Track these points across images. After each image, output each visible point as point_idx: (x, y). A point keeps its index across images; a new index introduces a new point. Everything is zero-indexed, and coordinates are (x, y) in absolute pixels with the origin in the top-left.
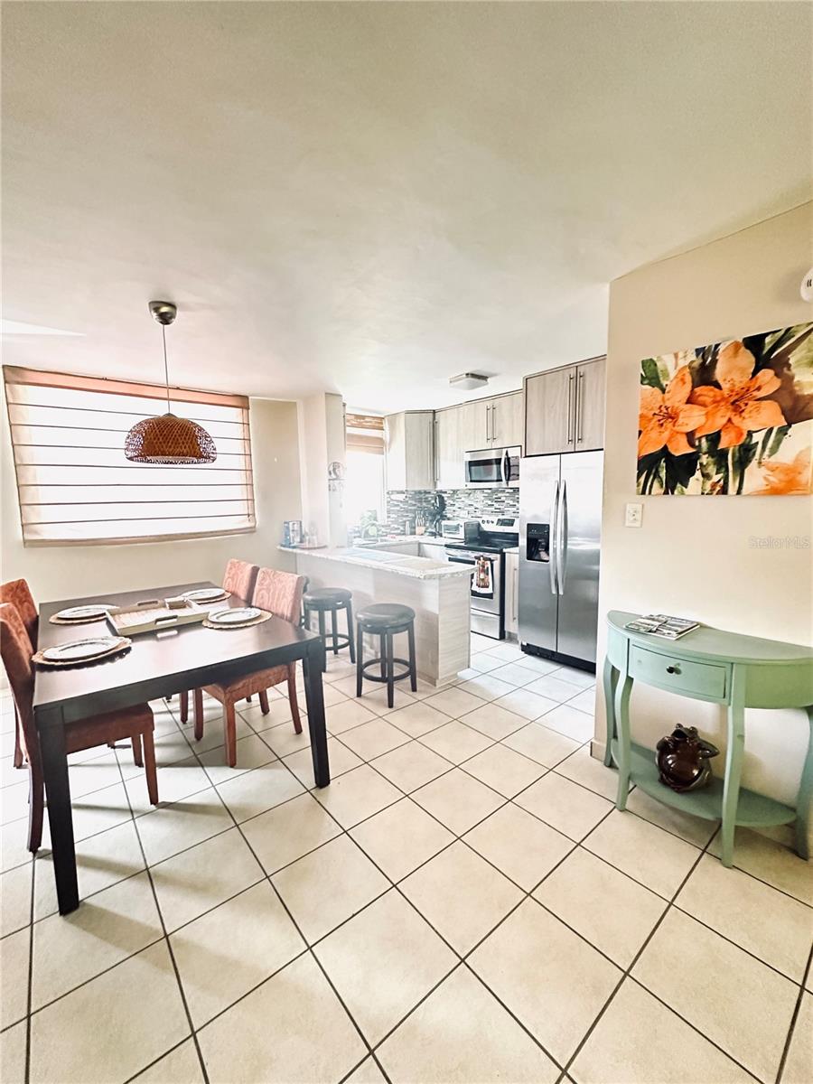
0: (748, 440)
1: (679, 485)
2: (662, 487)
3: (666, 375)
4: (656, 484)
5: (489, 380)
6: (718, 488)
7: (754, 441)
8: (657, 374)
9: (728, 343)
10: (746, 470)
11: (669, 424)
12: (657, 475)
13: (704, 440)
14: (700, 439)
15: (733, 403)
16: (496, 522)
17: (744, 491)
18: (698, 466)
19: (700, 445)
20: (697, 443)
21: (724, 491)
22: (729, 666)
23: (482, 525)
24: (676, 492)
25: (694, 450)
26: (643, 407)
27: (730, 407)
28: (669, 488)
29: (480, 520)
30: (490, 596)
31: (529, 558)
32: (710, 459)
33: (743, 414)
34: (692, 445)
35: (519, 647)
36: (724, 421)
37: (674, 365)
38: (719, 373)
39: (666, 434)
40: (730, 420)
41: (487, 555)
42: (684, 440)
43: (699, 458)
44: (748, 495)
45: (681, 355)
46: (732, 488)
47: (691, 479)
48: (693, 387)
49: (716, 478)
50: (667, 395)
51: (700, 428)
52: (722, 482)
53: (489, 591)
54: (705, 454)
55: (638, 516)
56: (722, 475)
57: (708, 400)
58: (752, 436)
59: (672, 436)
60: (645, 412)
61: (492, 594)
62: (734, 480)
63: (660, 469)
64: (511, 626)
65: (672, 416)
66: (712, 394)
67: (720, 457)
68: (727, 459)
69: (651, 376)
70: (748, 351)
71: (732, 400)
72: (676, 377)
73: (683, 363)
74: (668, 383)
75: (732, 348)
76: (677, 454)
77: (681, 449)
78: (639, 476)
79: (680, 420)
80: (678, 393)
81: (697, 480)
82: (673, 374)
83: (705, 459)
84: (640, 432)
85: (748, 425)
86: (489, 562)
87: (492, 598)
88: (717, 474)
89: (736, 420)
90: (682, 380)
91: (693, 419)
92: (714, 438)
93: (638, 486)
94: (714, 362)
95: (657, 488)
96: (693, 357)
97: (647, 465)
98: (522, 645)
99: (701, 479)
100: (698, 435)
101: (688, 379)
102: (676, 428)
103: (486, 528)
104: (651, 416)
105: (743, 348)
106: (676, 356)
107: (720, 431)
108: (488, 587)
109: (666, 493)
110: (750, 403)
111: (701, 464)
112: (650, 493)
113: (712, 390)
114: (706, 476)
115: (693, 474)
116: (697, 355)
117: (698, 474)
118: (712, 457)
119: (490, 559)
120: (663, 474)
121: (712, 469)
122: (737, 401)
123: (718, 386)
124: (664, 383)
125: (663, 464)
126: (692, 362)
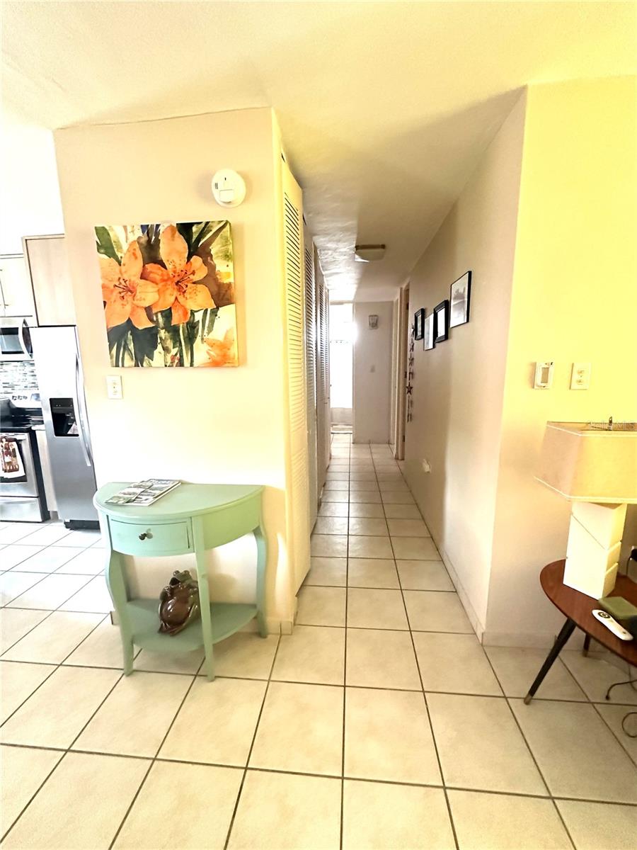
0: (192, 319)
1: (146, 358)
2: (132, 359)
3: (120, 248)
4: (127, 357)
6: (176, 361)
7: (196, 320)
8: (111, 244)
9: (166, 225)
10: (194, 345)
11: (128, 297)
12: (126, 348)
13: (159, 315)
14: (156, 314)
15: (177, 284)
16: (29, 398)
17: (195, 364)
18: (159, 341)
19: (157, 320)
20: (155, 319)
21: (181, 364)
23: (13, 401)
24: (145, 364)
25: (153, 325)
26: (104, 277)
27: (175, 287)
28: (139, 362)
31: (57, 434)
32: (167, 334)
33: (185, 294)
34: (151, 320)
35: (63, 524)
36: (172, 299)
37: (126, 238)
38: (163, 252)
39: (128, 308)
40: (176, 298)
41: (11, 435)
42: (144, 315)
43: (158, 332)
44: (198, 367)
45: (129, 229)
46: (187, 362)
47: (155, 352)
48: (145, 263)
49: (174, 351)
50: (123, 268)
51: (156, 304)
52: (178, 355)
54: (162, 329)
55: (118, 387)
56: (177, 349)
57: (158, 278)
58: (194, 315)
59: (133, 311)
60: (107, 283)
62: (187, 353)
63: (128, 342)
64: (52, 506)
65: (129, 290)
66: (160, 273)
67: (174, 331)
68: (179, 335)
69: (106, 245)
70: (181, 236)
71: (177, 279)
72: (128, 250)
73: (133, 238)
74: (122, 255)
75: (170, 231)
76: (140, 328)
77: (143, 323)
78: (111, 348)
79: (138, 295)
80: (134, 268)
81: (160, 353)
82: (125, 247)
83: (163, 334)
84: (105, 303)
85: (191, 305)
86: (14, 443)
87: (26, 481)
88: (174, 348)
89: (181, 299)
90: (134, 254)
91: (149, 295)
92: (168, 314)
93: (111, 358)
94: (158, 241)
95: (128, 361)
96: (139, 233)
97: (117, 336)
98: (65, 523)
99: (163, 352)
100: (154, 311)
101: (139, 253)
102: (135, 302)
103: (18, 404)
104: (112, 287)
105: (177, 233)
106: (125, 227)
107: (170, 308)
108: (17, 470)
109: (137, 365)
110: (189, 285)
111: (161, 338)
112: (123, 366)
113: (159, 269)
114: (166, 349)
115: (155, 347)
116: (143, 232)
117: (160, 347)
118: (169, 332)
119: (15, 440)
120: (131, 346)
121: (169, 344)
122: (178, 282)
123: (164, 266)
124: (119, 255)
125: (130, 337)
126: (139, 238)
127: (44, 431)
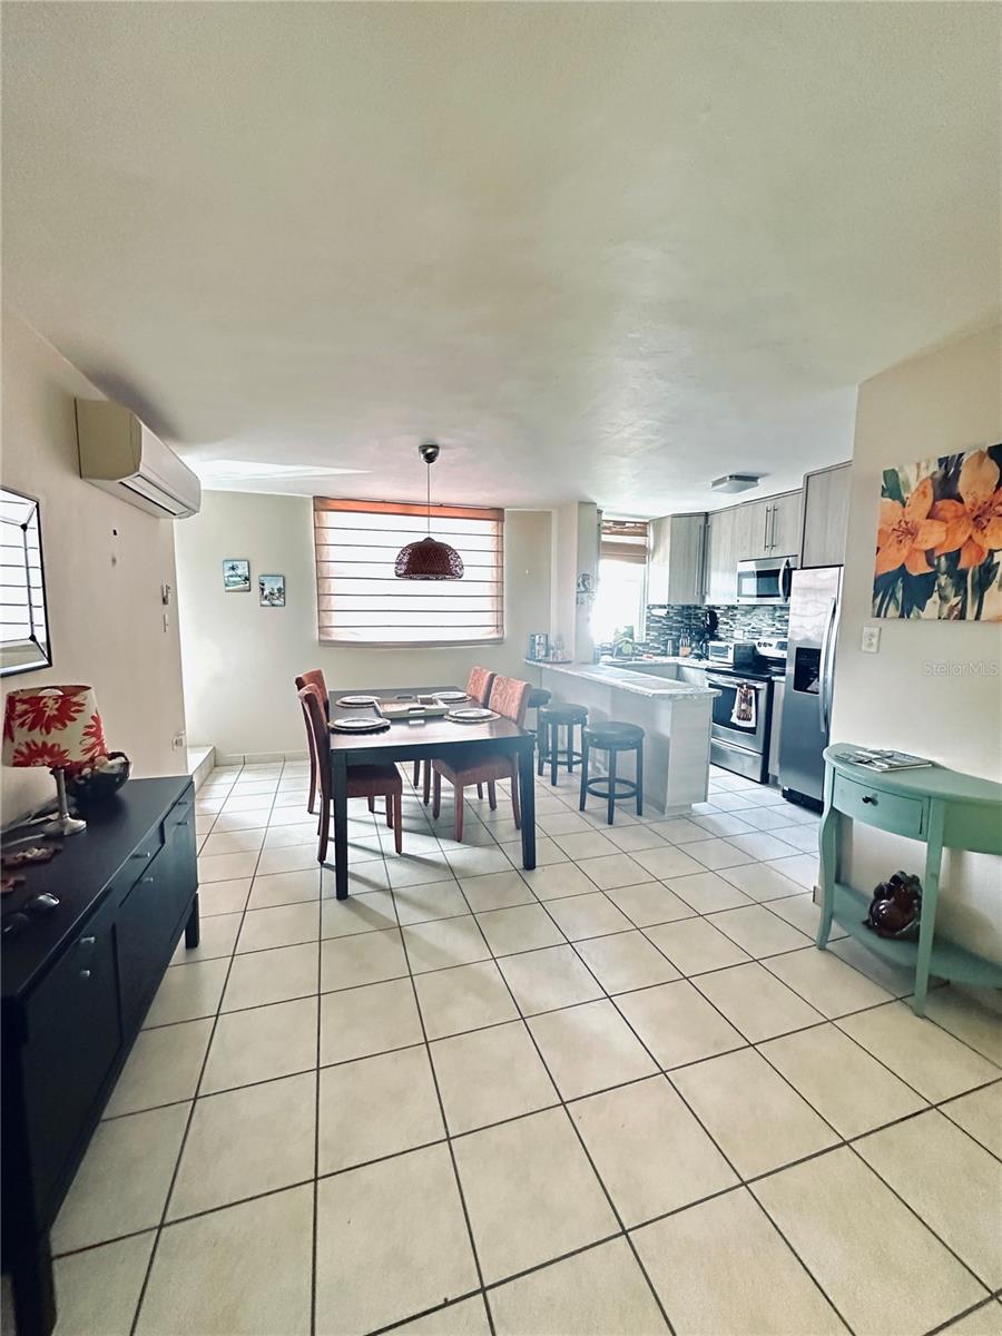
0: (989, 560)
1: (915, 608)
2: (898, 609)
3: (907, 486)
4: (892, 607)
5: (759, 481)
6: (956, 613)
7: (995, 561)
8: (899, 485)
9: (972, 453)
10: (986, 594)
11: (907, 541)
12: (893, 595)
13: (943, 559)
14: (939, 558)
15: (974, 519)
16: (774, 645)
17: (983, 617)
18: (936, 588)
19: (939, 564)
20: (936, 563)
21: (962, 616)
22: (926, 800)
23: (758, 649)
24: (911, 616)
25: (932, 570)
26: (883, 521)
27: (972, 523)
28: (905, 613)
29: (756, 642)
30: (752, 731)
31: (797, 687)
32: (950, 581)
33: (985, 531)
34: (930, 564)
35: (781, 793)
36: (966, 538)
37: (917, 475)
38: (962, 486)
39: (905, 552)
40: (970, 537)
41: (751, 683)
42: (922, 560)
43: (937, 578)
44: (989, 621)
45: (923, 465)
46: (970, 614)
47: (929, 601)
48: (935, 501)
49: (954, 601)
50: (907, 509)
51: (941, 545)
52: (960, 606)
53: (751, 724)
54: (943, 574)
55: (875, 640)
56: (959, 598)
57: (949, 515)
58: (993, 556)
59: (910, 554)
60: (885, 528)
61: (755, 728)
62: (973, 603)
63: (896, 590)
64: (774, 769)
65: (910, 532)
66: (954, 508)
67: (959, 578)
68: (966, 582)
69: (892, 487)
70: (993, 462)
71: (975, 514)
72: (917, 490)
73: (925, 474)
74: (909, 496)
75: (977, 457)
76: (914, 574)
77: (920, 568)
78: (875, 596)
79: (919, 538)
80: (919, 507)
81: (935, 602)
82: (914, 485)
83: (943, 580)
84: (878, 549)
85: (990, 543)
86: (753, 691)
87: (755, 733)
88: (955, 596)
89: (977, 537)
90: (924, 492)
91: (933, 536)
92: (954, 557)
93: (874, 607)
94: (957, 473)
95: (893, 611)
96: (934, 467)
97: (883, 585)
98: (784, 791)
99: (939, 601)
100: (937, 553)
101: (930, 492)
102: (915, 545)
103: (763, 651)
104: (890, 531)
105: (987, 458)
106: (918, 465)
107: (960, 550)
108: (750, 720)
109: (902, 616)
110: (993, 519)
111: (939, 586)
112: (885, 616)
113: (954, 504)
114: (944, 599)
115: (930, 596)
116: (940, 466)
117: (935, 596)
118: (951, 578)
119: (754, 688)
120: (899, 595)
121: (950, 591)
122: (978, 516)
123: (961, 500)
124: (905, 495)
125: (900, 584)
126: (934, 473)
127: (783, 684)
